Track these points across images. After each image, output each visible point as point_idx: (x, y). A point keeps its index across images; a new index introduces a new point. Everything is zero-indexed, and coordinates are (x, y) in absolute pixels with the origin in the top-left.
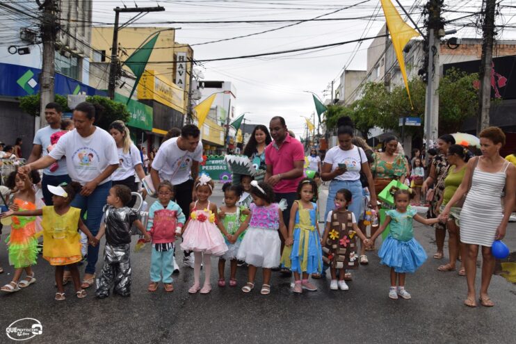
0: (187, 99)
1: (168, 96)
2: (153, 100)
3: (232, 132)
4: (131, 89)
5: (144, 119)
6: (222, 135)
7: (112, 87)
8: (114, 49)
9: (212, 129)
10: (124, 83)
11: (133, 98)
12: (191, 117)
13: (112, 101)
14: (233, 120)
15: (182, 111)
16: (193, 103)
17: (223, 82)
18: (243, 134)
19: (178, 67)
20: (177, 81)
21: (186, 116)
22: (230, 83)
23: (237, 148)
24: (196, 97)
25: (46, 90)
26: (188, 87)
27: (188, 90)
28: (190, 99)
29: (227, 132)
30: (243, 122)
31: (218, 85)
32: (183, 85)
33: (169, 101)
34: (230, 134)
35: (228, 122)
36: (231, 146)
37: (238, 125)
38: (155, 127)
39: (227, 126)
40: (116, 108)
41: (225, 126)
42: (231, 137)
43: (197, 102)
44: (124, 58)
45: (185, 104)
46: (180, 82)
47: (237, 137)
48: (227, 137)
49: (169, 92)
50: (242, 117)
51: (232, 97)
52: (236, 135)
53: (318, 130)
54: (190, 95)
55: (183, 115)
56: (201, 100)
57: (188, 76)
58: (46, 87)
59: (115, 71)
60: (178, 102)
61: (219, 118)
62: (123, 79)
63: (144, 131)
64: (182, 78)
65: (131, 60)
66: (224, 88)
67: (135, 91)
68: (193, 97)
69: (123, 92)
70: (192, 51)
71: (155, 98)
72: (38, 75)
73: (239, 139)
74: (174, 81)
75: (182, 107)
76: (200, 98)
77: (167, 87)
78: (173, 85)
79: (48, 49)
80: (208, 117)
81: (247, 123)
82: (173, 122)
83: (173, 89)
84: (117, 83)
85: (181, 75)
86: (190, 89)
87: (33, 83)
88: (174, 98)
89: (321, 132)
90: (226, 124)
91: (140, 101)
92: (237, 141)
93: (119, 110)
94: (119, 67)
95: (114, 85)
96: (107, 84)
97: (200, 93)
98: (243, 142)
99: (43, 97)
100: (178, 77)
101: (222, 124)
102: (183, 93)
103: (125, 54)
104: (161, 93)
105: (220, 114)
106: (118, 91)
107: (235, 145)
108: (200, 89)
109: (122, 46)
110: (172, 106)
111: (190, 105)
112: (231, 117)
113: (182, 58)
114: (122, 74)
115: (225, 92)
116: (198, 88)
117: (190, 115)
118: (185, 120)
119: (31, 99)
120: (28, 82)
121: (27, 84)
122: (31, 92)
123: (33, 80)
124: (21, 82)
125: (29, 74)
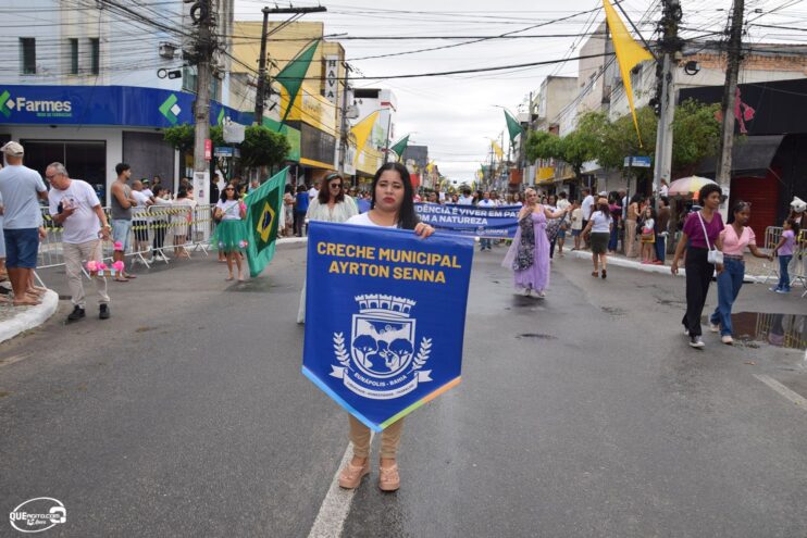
0: (340, 118)
2: (300, 121)
7: (260, 108)
8: (262, 61)
9: (369, 157)
10: (275, 104)
14: (394, 141)
15: (333, 133)
16: (347, 123)
17: (380, 90)
19: (328, 73)
20: (327, 92)
21: (338, 141)
22: (389, 92)
24: (353, 115)
25: (201, 121)
27: (341, 105)
28: (344, 118)
29: (386, 158)
31: (373, 94)
32: (333, 99)
33: (319, 120)
35: (387, 145)
37: (403, 148)
38: (302, 156)
39: (386, 150)
41: (383, 150)
43: (352, 122)
44: (274, 72)
45: (337, 124)
49: (318, 109)
50: (407, 139)
51: (391, 111)
53: (509, 156)
54: (344, 112)
55: (335, 140)
56: (358, 120)
57: (341, 88)
58: (201, 117)
59: (264, 89)
60: (328, 123)
61: (375, 141)
62: (273, 99)
64: (333, 89)
65: (283, 76)
66: (382, 97)
68: (348, 115)
69: (273, 115)
70: (344, 51)
71: (303, 119)
74: (323, 93)
75: (334, 127)
76: (358, 116)
77: (315, 103)
78: (322, 98)
79: (203, 72)
81: (409, 144)
82: (323, 149)
83: (323, 105)
85: (331, 85)
86: (345, 104)
87: (176, 110)
88: (323, 116)
89: (511, 159)
90: (384, 147)
94: (268, 85)
96: (254, 105)
97: (357, 110)
99: (197, 129)
100: (328, 88)
101: (379, 148)
102: (334, 110)
103: (275, 66)
104: (310, 112)
106: (267, 113)
108: (358, 104)
109: (272, 57)
110: (322, 128)
111: (345, 126)
112: (390, 138)
113: (333, 63)
114: (271, 92)
115: (383, 104)
116: (355, 103)
117: (344, 139)
118: (338, 145)
119: (178, 130)
120: (170, 108)
121: (170, 111)
122: (174, 121)
123: (176, 106)
124: (164, 109)
125: (173, 98)
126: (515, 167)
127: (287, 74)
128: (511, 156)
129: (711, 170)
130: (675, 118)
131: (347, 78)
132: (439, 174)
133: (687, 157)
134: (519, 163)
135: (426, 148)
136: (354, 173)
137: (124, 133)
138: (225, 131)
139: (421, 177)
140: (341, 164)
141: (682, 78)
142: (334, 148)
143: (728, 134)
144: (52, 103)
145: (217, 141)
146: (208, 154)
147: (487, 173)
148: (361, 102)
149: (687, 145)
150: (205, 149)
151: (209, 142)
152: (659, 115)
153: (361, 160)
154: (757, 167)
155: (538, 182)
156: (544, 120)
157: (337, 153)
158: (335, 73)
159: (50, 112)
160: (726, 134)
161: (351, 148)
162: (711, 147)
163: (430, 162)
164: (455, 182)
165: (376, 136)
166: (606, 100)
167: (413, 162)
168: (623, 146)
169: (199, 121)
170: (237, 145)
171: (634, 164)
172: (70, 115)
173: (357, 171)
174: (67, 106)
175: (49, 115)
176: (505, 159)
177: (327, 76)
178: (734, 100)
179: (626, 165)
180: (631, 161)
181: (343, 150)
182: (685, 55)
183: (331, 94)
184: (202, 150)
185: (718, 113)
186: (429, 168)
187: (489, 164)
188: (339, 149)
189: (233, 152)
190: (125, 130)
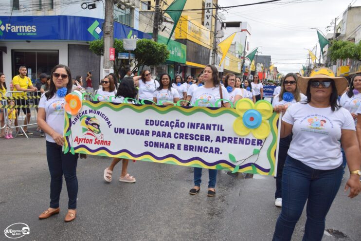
0: (213, 38)
1: (198, 35)
2: (186, 39)
3: (247, 62)
4: (171, 32)
5: (179, 54)
6: (239, 65)
7: (156, 31)
8: (158, 1)
9: (232, 60)
10: (165, 27)
11: (172, 38)
12: (216, 52)
13: (156, 43)
14: (248, 53)
15: (209, 47)
16: (217, 41)
17: (241, 22)
18: (256, 64)
20: (205, 23)
21: (211, 51)
22: (246, 23)
23: (251, 75)
24: (220, 36)
26: (214, 28)
27: (213, 30)
28: (215, 38)
29: (244, 62)
30: (256, 54)
31: (236, 25)
32: (209, 27)
33: (199, 39)
34: (245, 64)
35: (244, 54)
36: (246, 73)
37: (253, 57)
38: (188, 60)
39: (243, 58)
40: (159, 49)
41: (242, 58)
42: (247, 67)
43: (221, 40)
44: (165, 7)
45: (211, 42)
46: (208, 24)
47: (251, 66)
48: (243, 66)
49: (199, 32)
50: (256, 51)
51: (248, 35)
52: (250, 65)
53: (320, 60)
54: (215, 34)
56: (223, 38)
57: (214, 19)
59: (158, 18)
60: (206, 40)
61: (237, 52)
62: (164, 24)
63: (179, 64)
64: (209, 21)
65: (170, 9)
66: (242, 27)
67: (174, 34)
68: (217, 36)
69: (164, 35)
71: (188, 38)
72: (102, 23)
73: (253, 68)
74: (203, 23)
75: (209, 44)
76: (223, 37)
77: (197, 29)
78: (202, 26)
79: (109, 4)
80: (228, 51)
82: (201, 56)
83: (202, 30)
84: (159, 28)
85: (208, 18)
86: (215, 29)
87: (99, 30)
88: (202, 38)
89: (322, 62)
90: (242, 56)
91: (177, 40)
92: (251, 69)
93: (161, 50)
94: (161, 15)
95: (157, 29)
96: (152, 29)
97: (223, 33)
98: (255, 70)
99: (105, 41)
100: (206, 20)
101: (239, 56)
102: (210, 32)
103: (166, 4)
104: (193, 34)
105: (238, 49)
106: (160, 33)
107: (250, 73)
110: (201, 43)
111: (215, 43)
112: (246, 50)
113: (209, 5)
114: (163, 20)
115: (242, 30)
117: (215, 50)
118: (211, 55)
119: (98, 42)
120: (95, 29)
121: (94, 31)
122: (97, 37)
123: (98, 28)
124: (91, 30)
125: (96, 23)
127: (172, 8)
128: (322, 60)
131: (217, 13)
132: (278, 72)
135: (270, 56)
137: (69, 45)
138: (125, 43)
139: (266, 74)
142: (209, 56)
144: (25, 27)
146: (112, 57)
147: (306, 71)
150: (110, 54)
151: (113, 50)
157: (211, 58)
159: (25, 32)
161: (219, 56)
163: (272, 64)
167: (262, 65)
169: (107, 36)
170: (132, 52)
172: (35, 34)
173: (224, 70)
174: (33, 29)
175: (24, 34)
176: (318, 62)
181: (214, 57)
184: (108, 54)
186: (271, 68)
187: (307, 65)
188: (212, 57)
189: (129, 57)
190: (70, 43)
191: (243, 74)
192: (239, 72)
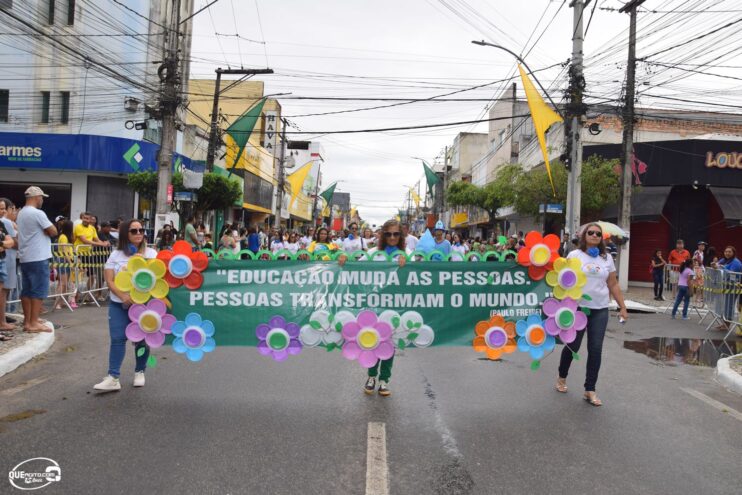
0: (277, 167)
1: (257, 163)
2: (245, 170)
3: (322, 204)
6: (310, 207)
7: (211, 158)
8: (214, 116)
9: (301, 202)
10: (225, 154)
12: (283, 189)
14: (324, 188)
15: (271, 180)
16: (284, 172)
17: (309, 143)
18: (331, 206)
19: (267, 126)
20: (266, 144)
21: (276, 188)
22: (318, 143)
24: (290, 165)
25: (164, 168)
27: (278, 156)
28: (282, 167)
29: (316, 204)
31: (304, 146)
32: (272, 150)
34: (318, 207)
35: (317, 192)
36: (319, 220)
37: (331, 196)
38: (246, 200)
39: (315, 197)
41: (312, 196)
42: (321, 210)
43: (290, 171)
44: (224, 126)
45: (275, 172)
48: (315, 210)
49: (258, 159)
50: (334, 187)
51: (321, 162)
54: (281, 161)
55: (273, 187)
56: (294, 169)
57: (279, 140)
58: (165, 165)
59: (215, 141)
60: (267, 170)
61: (306, 188)
64: (271, 141)
65: (232, 129)
66: (312, 149)
68: (285, 164)
69: (222, 164)
70: (281, 108)
71: (246, 167)
74: (262, 144)
75: (272, 175)
76: (293, 166)
77: (256, 153)
78: (262, 148)
79: (167, 125)
81: (336, 191)
82: (262, 195)
83: (262, 155)
84: (216, 154)
85: (270, 138)
86: (282, 155)
87: (139, 158)
88: (263, 165)
89: (427, 205)
90: (314, 194)
92: (324, 215)
94: (219, 137)
95: (213, 156)
96: (206, 154)
97: (294, 161)
98: (331, 215)
99: (160, 176)
100: (267, 141)
101: (309, 194)
102: (272, 159)
103: (225, 120)
104: (252, 161)
106: (217, 162)
108: (294, 155)
109: (223, 112)
110: (262, 175)
111: (282, 174)
112: (319, 186)
113: (272, 118)
114: (221, 143)
115: (313, 155)
116: (292, 154)
117: (282, 185)
118: (275, 191)
119: (141, 176)
120: (134, 156)
121: (133, 159)
122: (136, 167)
123: (139, 154)
124: (127, 157)
125: (136, 147)
126: (430, 212)
127: (237, 128)
129: (613, 216)
130: (583, 171)
131: (284, 133)
132: (359, 218)
133: (593, 205)
134: (435, 209)
135: (348, 194)
136: (288, 217)
137: (89, 177)
138: (185, 178)
140: (279, 208)
141: (587, 137)
142: (271, 195)
143: (627, 185)
144: (23, 148)
145: (177, 186)
146: (170, 198)
148: (297, 153)
149: (593, 194)
150: (167, 194)
151: (170, 187)
152: (569, 168)
153: (295, 205)
154: (652, 213)
155: (453, 225)
156: (458, 170)
157: (275, 199)
158: (274, 127)
159: (21, 157)
160: (625, 186)
161: (287, 195)
162: (612, 196)
163: (352, 207)
164: (374, 226)
165: (307, 184)
166: (515, 155)
167: (339, 208)
168: (536, 195)
169: (162, 168)
170: (196, 191)
171: (548, 211)
172: (39, 160)
173: (291, 215)
174: (37, 152)
175: (20, 160)
176: (422, 205)
177: (266, 130)
178: (630, 156)
179: (542, 211)
180: (546, 208)
181: (279, 196)
182: (589, 118)
183: (270, 146)
184: (164, 194)
185: (618, 167)
186: (352, 213)
187: (405, 209)
188: (277, 195)
189: (192, 197)
190: (91, 174)
191: (315, 221)
192: (309, 218)
